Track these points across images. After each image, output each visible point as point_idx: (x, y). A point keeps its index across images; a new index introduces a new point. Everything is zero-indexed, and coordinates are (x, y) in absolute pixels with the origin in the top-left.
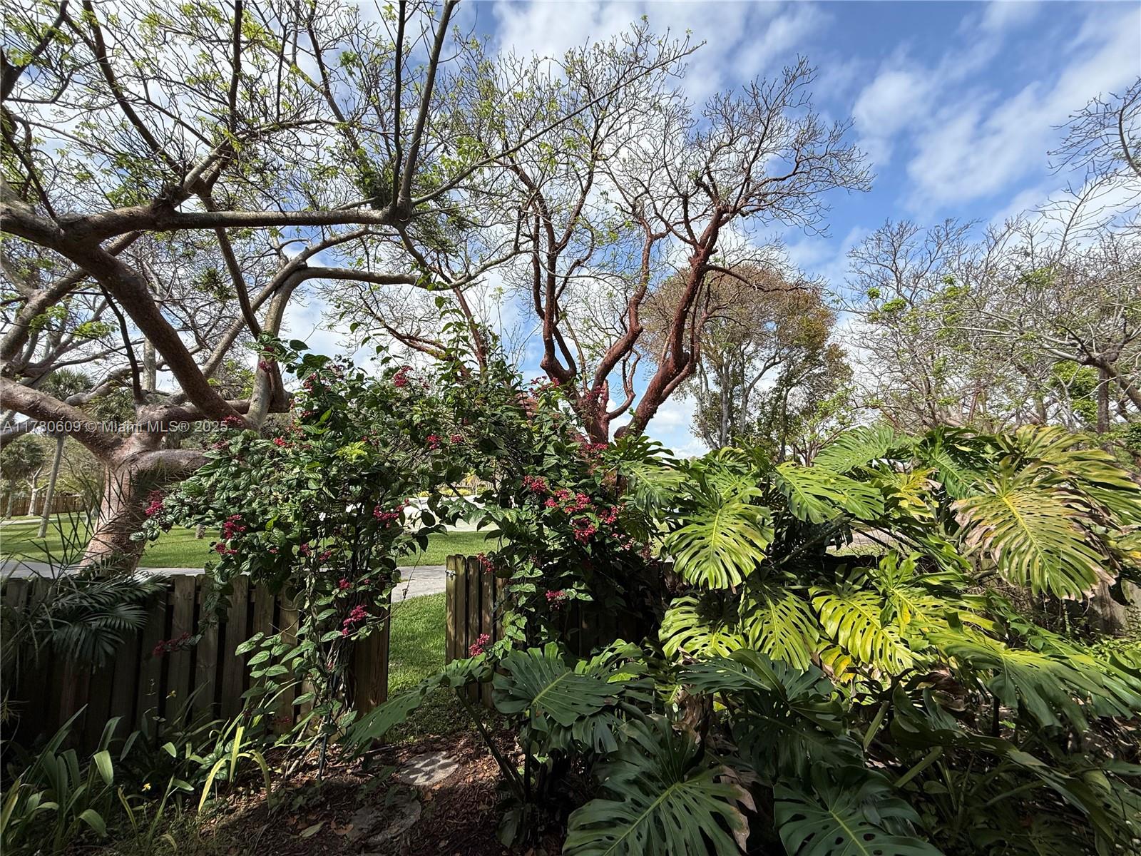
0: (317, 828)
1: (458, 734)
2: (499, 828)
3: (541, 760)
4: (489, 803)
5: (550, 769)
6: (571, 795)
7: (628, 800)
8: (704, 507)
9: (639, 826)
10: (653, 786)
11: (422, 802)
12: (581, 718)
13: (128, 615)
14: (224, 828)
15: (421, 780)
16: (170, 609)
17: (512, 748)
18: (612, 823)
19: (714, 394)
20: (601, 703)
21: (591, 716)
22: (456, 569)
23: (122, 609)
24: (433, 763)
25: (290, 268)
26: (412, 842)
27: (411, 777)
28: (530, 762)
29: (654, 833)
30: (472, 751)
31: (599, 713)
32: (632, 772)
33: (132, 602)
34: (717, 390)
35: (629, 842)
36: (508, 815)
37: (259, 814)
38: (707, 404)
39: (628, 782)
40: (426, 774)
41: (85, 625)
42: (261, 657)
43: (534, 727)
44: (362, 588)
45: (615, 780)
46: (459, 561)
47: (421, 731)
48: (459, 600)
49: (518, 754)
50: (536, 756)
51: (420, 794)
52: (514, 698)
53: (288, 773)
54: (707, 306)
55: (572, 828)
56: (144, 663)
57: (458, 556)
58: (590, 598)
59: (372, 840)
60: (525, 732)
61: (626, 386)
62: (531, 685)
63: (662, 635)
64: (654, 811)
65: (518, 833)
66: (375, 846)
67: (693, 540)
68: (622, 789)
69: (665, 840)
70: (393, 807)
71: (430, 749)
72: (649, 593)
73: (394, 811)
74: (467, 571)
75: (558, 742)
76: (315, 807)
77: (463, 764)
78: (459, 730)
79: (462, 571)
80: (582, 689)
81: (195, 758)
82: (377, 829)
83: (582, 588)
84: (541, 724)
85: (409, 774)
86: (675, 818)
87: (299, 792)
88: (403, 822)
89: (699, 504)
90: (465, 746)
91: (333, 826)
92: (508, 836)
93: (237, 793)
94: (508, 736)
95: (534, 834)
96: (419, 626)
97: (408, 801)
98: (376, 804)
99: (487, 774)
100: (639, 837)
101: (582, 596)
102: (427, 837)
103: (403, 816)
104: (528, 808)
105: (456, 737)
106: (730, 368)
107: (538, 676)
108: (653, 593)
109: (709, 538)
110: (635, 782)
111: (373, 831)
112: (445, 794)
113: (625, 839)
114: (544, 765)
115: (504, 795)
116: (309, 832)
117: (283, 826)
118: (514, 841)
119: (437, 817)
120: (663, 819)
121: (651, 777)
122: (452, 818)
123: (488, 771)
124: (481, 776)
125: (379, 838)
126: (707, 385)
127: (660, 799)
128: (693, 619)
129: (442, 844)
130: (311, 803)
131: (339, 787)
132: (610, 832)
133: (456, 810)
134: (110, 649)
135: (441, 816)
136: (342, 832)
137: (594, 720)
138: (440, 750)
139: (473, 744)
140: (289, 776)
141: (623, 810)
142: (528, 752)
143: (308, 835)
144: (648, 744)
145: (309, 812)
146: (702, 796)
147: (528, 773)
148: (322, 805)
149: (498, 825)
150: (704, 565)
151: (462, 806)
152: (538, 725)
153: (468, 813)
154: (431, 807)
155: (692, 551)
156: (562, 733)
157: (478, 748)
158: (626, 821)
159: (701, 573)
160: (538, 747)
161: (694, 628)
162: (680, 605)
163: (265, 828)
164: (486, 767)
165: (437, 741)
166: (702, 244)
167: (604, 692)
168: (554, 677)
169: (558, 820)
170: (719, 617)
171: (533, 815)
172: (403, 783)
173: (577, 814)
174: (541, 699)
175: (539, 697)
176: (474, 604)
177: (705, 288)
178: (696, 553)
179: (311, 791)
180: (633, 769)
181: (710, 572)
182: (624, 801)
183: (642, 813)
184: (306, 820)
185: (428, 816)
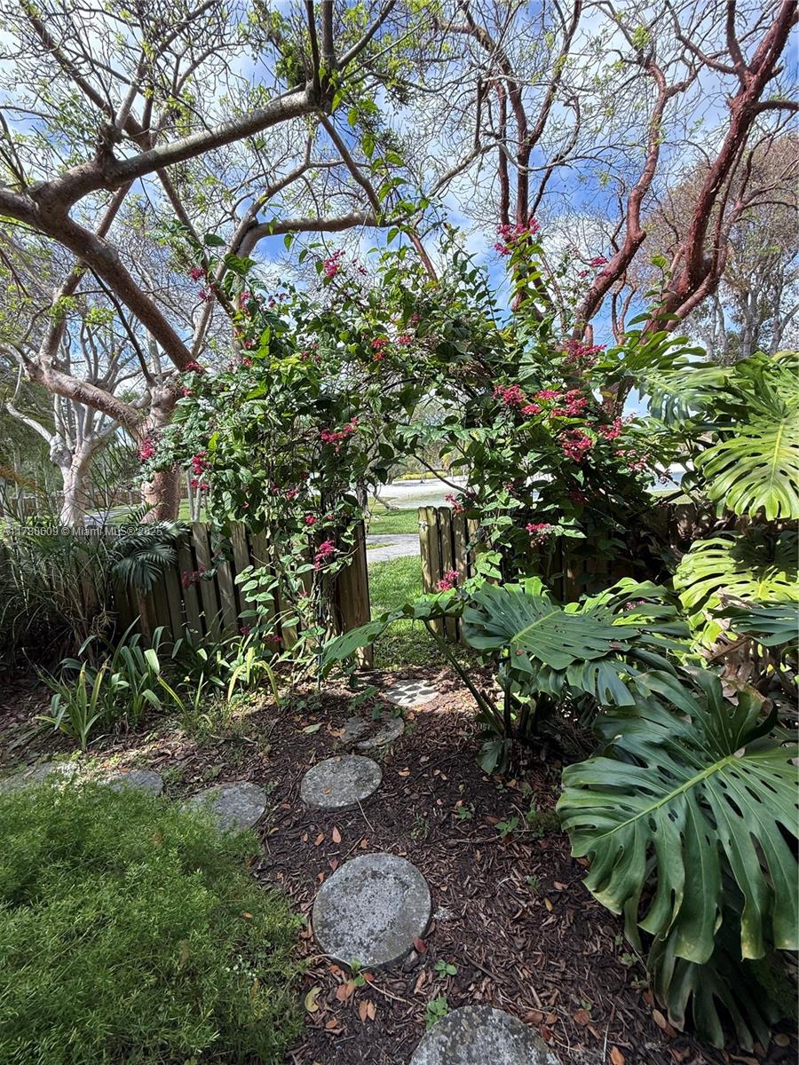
0: (317, 727)
1: (439, 667)
2: (478, 754)
3: (523, 700)
4: (469, 730)
5: (533, 710)
6: (558, 737)
7: (653, 766)
8: (760, 414)
9: (671, 803)
10: (692, 755)
11: (405, 720)
12: (578, 662)
13: (164, 553)
14: (248, 716)
15: (404, 702)
16: (193, 549)
17: (490, 685)
18: (629, 791)
19: (731, 335)
20: (607, 647)
21: (592, 661)
22: (428, 520)
23: (158, 548)
24: (416, 688)
25: (243, 227)
26: (395, 753)
27: (396, 697)
28: (510, 700)
29: (696, 813)
30: (452, 683)
31: (604, 658)
32: (657, 734)
33: (164, 543)
34: (736, 329)
35: (657, 819)
36: (487, 745)
37: (270, 710)
38: (721, 349)
39: (652, 746)
40: (409, 697)
41: (135, 559)
42: (251, 585)
43: (514, 665)
44: (327, 524)
45: (635, 739)
46: (430, 512)
47: (405, 662)
48: (433, 549)
49: (495, 692)
50: (516, 695)
51: (402, 714)
52: (488, 634)
53: (295, 682)
55: (568, 784)
56: (185, 591)
57: (429, 507)
58: (581, 535)
59: (360, 744)
60: (503, 670)
61: (615, 328)
62: (510, 623)
63: (677, 582)
64: (695, 787)
65: (500, 761)
66: (364, 750)
67: (741, 457)
68: (643, 752)
69: (714, 826)
70: (379, 721)
71: (412, 677)
72: (653, 540)
73: (379, 723)
74: (438, 521)
75: (546, 685)
76: (315, 711)
77: (443, 693)
78: (439, 664)
79: (433, 521)
80: (579, 630)
81: (223, 662)
82: (365, 736)
83: (571, 523)
84: (523, 664)
85: (393, 695)
86: (729, 800)
87: (302, 697)
88: (388, 734)
89: (752, 410)
90: (446, 677)
91: (329, 728)
92: (489, 764)
93: (259, 692)
94: (486, 674)
95: (517, 767)
97: (392, 717)
98: (365, 715)
99: (466, 705)
100: (673, 816)
101: (571, 533)
102: (409, 750)
103: (388, 729)
104: (509, 743)
105: (437, 669)
107: (517, 613)
108: (659, 540)
109: (769, 454)
110: (663, 746)
111: (361, 737)
112: (425, 717)
113: (650, 814)
114: (526, 705)
115: (483, 726)
116: (310, 729)
117: (291, 721)
118: (495, 769)
119: (418, 735)
120: (710, 799)
121: (692, 746)
122: (433, 738)
123: (465, 703)
124: (460, 705)
125: (367, 744)
126: (722, 323)
127: (704, 774)
128: (727, 564)
129: (423, 759)
130: (313, 707)
131: (334, 698)
132: (627, 801)
133: (436, 731)
134: (153, 577)
135: (422, 735)
136: (335, 734)
137: (597, 666)
138: (421, 679)
139: (452, 677)
140: (296, 684)
141: (644, 778)
142: (507, 690)
143: (308, 732)
144: (679, 701)
145: (310, 714)
146: (777, 780)
147: (507, 711)
148: (321, 710)
149: (478, 751)
150: (759, 488)
151: (442, 729)
152: (519, 665)
153: (448, 736)
154: (412, 726)
155: (739, 472)
156: (552, 676)
157: (457, 682)
158: (650, 792)
159: (753, 500)
160: (519, 686)
161: (727, 575)
162: (706, 549)
163: (276, 720)
164: (464, 698)
165: (419, 671)
166: (754, 69)
167: (608, 635)
168: (537, 615)
169: (543, 759)
170: (770, 562)
171: (514, 749)
172: (388, 702)
173: (575, 770)
174: (523, 638)
175: (519, 635)
176: (447, 554)
177: (746, 154)
178: (747, 473)
179: (311, 697)
180: (659, 728)
181: (771, 498)
182: (646, 767)
183: (676, 787)
184: (308, 720)
185: (409, 733)
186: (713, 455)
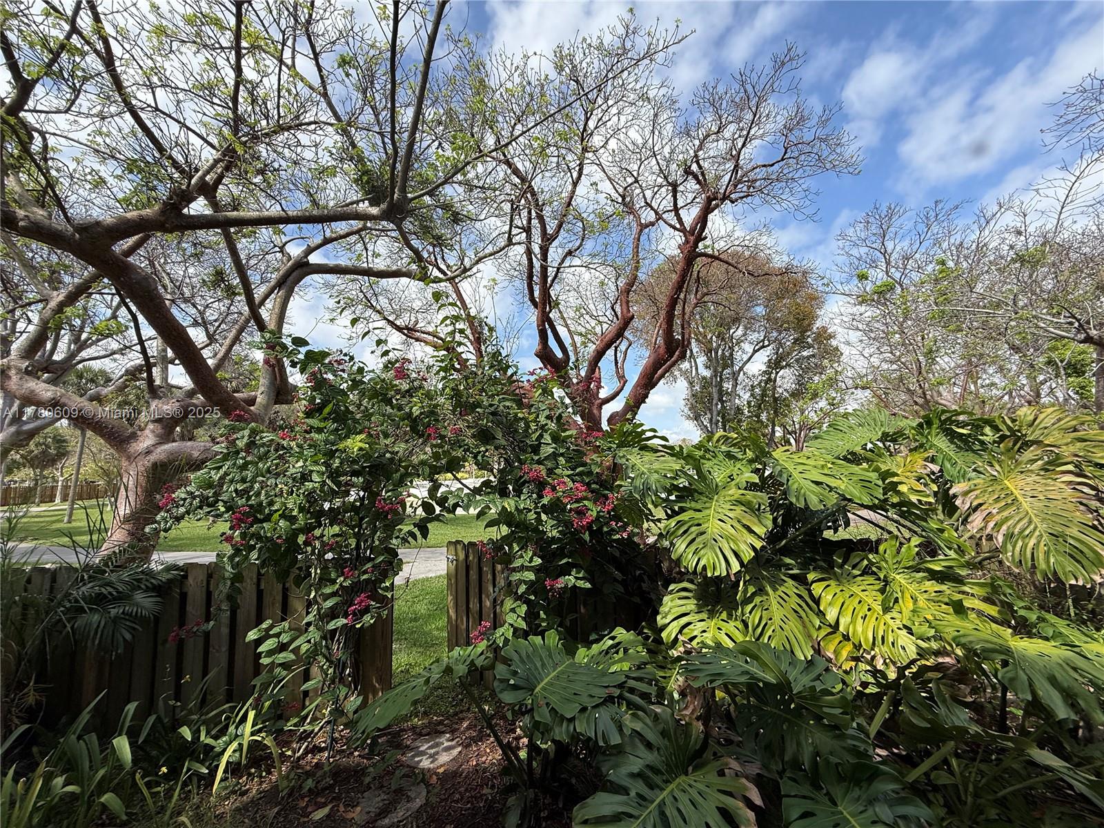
0: (326, 810)
1: (461, 716)
2: (503, 813)
3: (543, 747)
4: (493, 787)
5: (552, 755)
6: (574, 781)
7: (633, 794)
8: (701, 494)
9: (644, 822)
10: (658, 780)
11: (428, 785)
12: (584, 709)
13: (144, 602)
14: (238, 810)
15: (425, 763)
16: (184, 596)
17: (514, 731)
18: (617, 818)
19: (704, 378)
20: (603, 693)
21: (593, 707)
22: (456, 555)
23: (139, 597)
24: (437, 745)
25: (294, 265)
27: (416, 759)
28: (532, 747)
30: (474, 734)
31: (601, 704)
32: (635, 765)
33: (147, 590)
34: (707, 373)
36: (511, 801)
37: (270, 796)
38: (697, 388)
39: (633, 776)
40: (430, 757)
41: (105, 612)
42: (269, 644)
43: (536, 717)
44: (365, 577)
45: (619, 773)
46: (459, 547)
47: (425, 713)
48: (460, 584)
49: (518, 738)
50: (538, 742)
51: (424, 777)
52: (515, 688)
53: (297, 755)
54: (697, 291)
55: (577, 820)
56: (160, 648)
57: (458, 542)
58: (588, 585)
59: (379, 823)
60: (526, 720)
61: (617, 372)
62: (533, 675)
63: (660, 621)
64: (659, 805)
65: (522, 817)
67: (690, 526)
68: (626, 782)
70: (400, 792)
71: (433, 731)
72: (645, 577)
73: (400, 794)
74: (467, 556)
75: (561, 733)
76: (324, 790)
77: (466, 747)
78: (462, 712)
79: (462, 556)
80: (583, 678)
81: (209, 741)
82: (384, 812)
83: (581, 574)
84: (543, 715)
85: (414, 756)
86: (679, 811)
87: (308, 774)
88: (409, 805)
89: (696, 491)
90: (468, 728)
91: (342, 808)
92: (512, 822)
93: (250, 774)
95: (538, 820)
96: (422, 608)
97: (413, 784)
98: (382, 787)
99: (490, 758)
101: (581, 584)
102: (432, 821)
103: (409, 800)
104: (531, 794)
105: (459, 719)
106: (720, 352)
107: (539, 665)
108: (650, 578)
109: (706, 525)
110: (639, 775)
111: (380, 814)
112: (450, 777)
114: (547, 751)
115: (507, 780)
116: (319, 814)
117: (294, 808)
118: (518, 825)
119: (442, 801)
120: (668, 814)
121: (657, 771)
122: (457, 802)
123: (489, 755)
124: (484, 759)
125: (386, 821)
126: (697, 369)
127: (665, 793)
128: (691, 605)
130: (320, 786)
131: (347, 769)
133: (460, 793)
134: (128, 636)
135: (446, 800)
136: (350, 816)
137: (596, 711)
138: (443, 732)
139: (475, 726)
140: (299, 758)
141: (627, 804)
142: (530, 737)
143: (317, 817)
144: (651, 736)
145: (318, 794)
146: (707, 790)
147: (530, 757)
148: (331, 787)
149: (502, 809)
150: (702, 552)
151: (466, 790)
152: (540, 717)
153: (472, 797)
154: (436, 791)
155: (690, 538)
156: (565, 724)
157: (480, 731)
158: (631, 816)
159: (699, 560)
160: (540, 736)
161: (692, 614)
162: (678, 591)
163: (276, 810)
164: (488, 751)
165: (441, 723)
166: (692, 232)
167: (606, 681)
168: (555, 666)
169: (561, 806)
170: (717, 603)
171: (536, 800)
172: (408, 766)
173: (582, 808)
174: (544, 689)
175: (540, 686)
176: (474, 591)
177: (695, 274)
178: (693, 540)
179: (320, 773)
180: (637, 761)
181: (708, 559)
182: (628, 794)
183: (647, 808)
184: (316, 803)
185: (434, 800)
186: (673, 524)
